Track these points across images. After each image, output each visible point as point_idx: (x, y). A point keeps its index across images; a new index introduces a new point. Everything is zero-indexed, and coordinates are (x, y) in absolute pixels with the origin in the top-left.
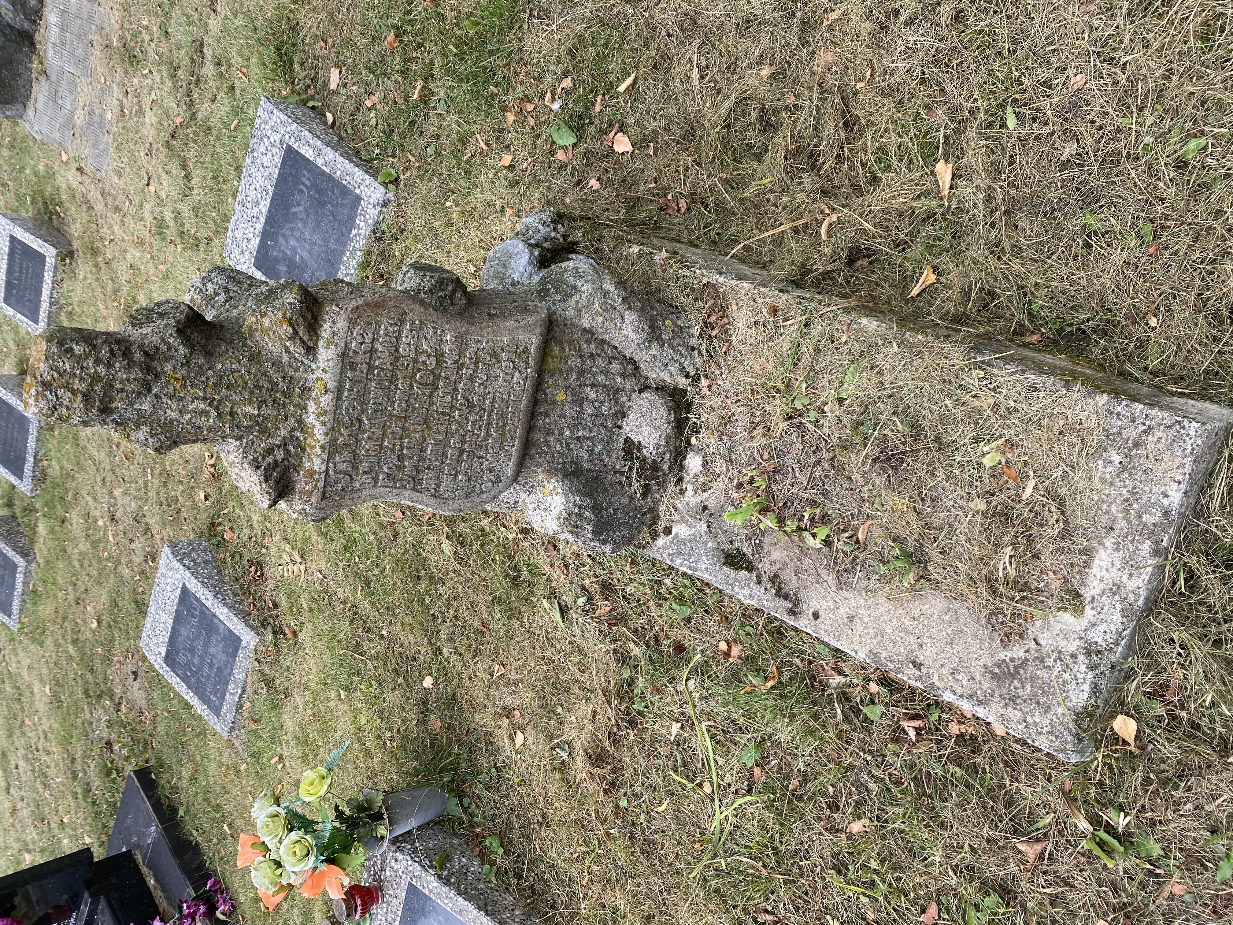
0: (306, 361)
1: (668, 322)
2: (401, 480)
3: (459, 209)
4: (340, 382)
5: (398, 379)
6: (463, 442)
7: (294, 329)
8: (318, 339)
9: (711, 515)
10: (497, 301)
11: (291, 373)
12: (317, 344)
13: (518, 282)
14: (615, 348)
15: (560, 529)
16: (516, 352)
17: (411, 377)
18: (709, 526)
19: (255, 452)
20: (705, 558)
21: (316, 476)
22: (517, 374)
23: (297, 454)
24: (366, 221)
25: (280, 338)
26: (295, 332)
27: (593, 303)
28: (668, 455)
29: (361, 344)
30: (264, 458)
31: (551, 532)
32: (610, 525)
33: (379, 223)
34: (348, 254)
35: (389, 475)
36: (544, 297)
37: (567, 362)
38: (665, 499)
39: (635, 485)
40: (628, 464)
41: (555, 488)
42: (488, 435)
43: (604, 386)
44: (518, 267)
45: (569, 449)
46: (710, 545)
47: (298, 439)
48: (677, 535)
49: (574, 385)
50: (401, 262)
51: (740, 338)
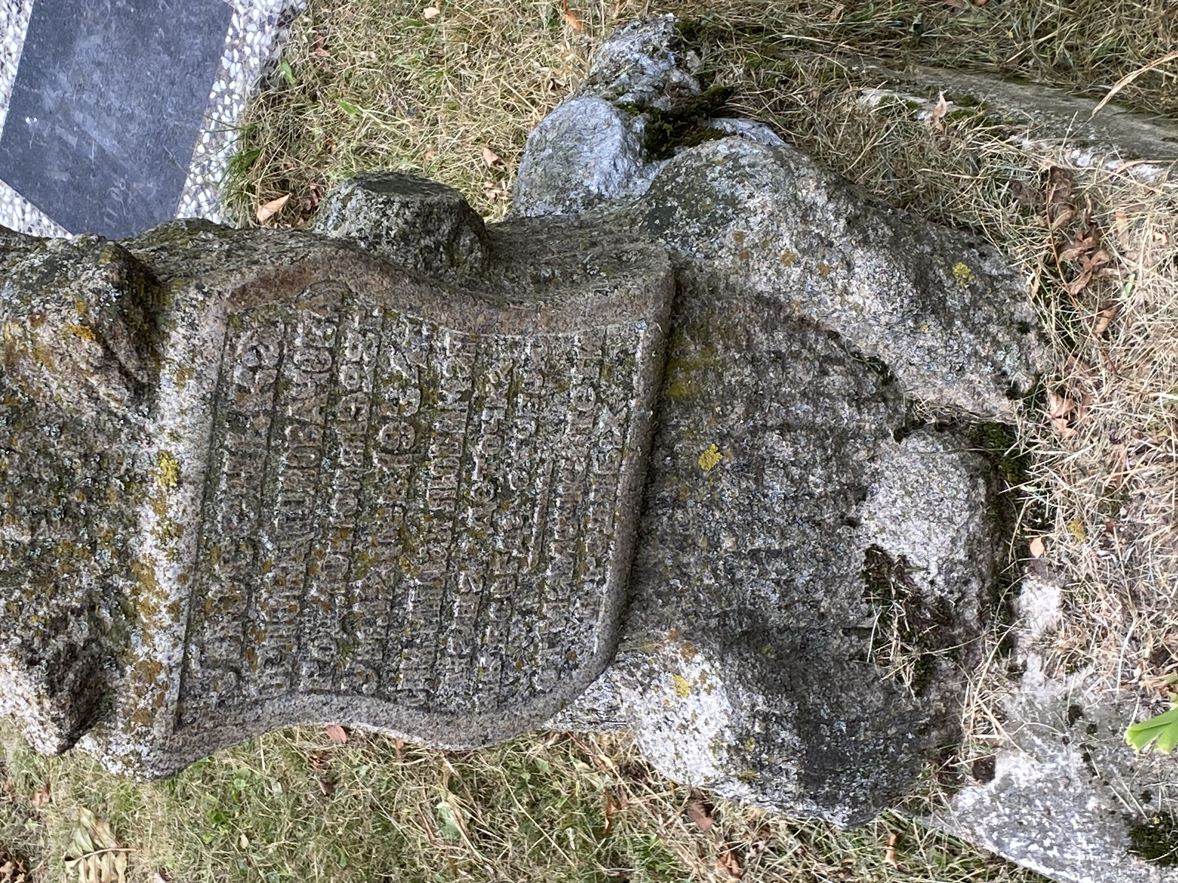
0: (133, 417)
1: (959, 268)
2: (350, 674)
3: (455, 22)
4: (210, 460)
5: (336, 444)
6: (487, 579)
7: (107, 348)
8: (159, 367)
9: (1092, 729)
10: (554, 245)
11: (101, 444)
12: (155, 377)
13: (600, 197)
14: (834, 336)
15: (720, 774)
16: (601, 363)
17: (366, 438)
18: (1087, 758)
19: (26, 627)
20: (1081, 838)
21: (162, 676)
22: (605, 414)
23: (117, 628)
24: (243, 60)
25: (75, 369)
26: (109, 354)
27: (778, 236)
28: (975, 586)
29: (254, 370)
30: (45, 642)
31: (698, 782)
32: (843, 760)
33: (273, 64)
34: (206, 138)
35: (322, 665)
36: (660, 229)
37: (720, 376)
38: (972, 692)
39: (898, 659)
40: (877, 611)
41: (704, 676)
42: (543, 559)
43: (812, 428)
44: (598, 160)
45: (733, 582)
46: (1092, 804)
47: (119, 592)
48: (1007, 781)
49: (740, 428)
50: (327, 149)
51: (1140, 297)
